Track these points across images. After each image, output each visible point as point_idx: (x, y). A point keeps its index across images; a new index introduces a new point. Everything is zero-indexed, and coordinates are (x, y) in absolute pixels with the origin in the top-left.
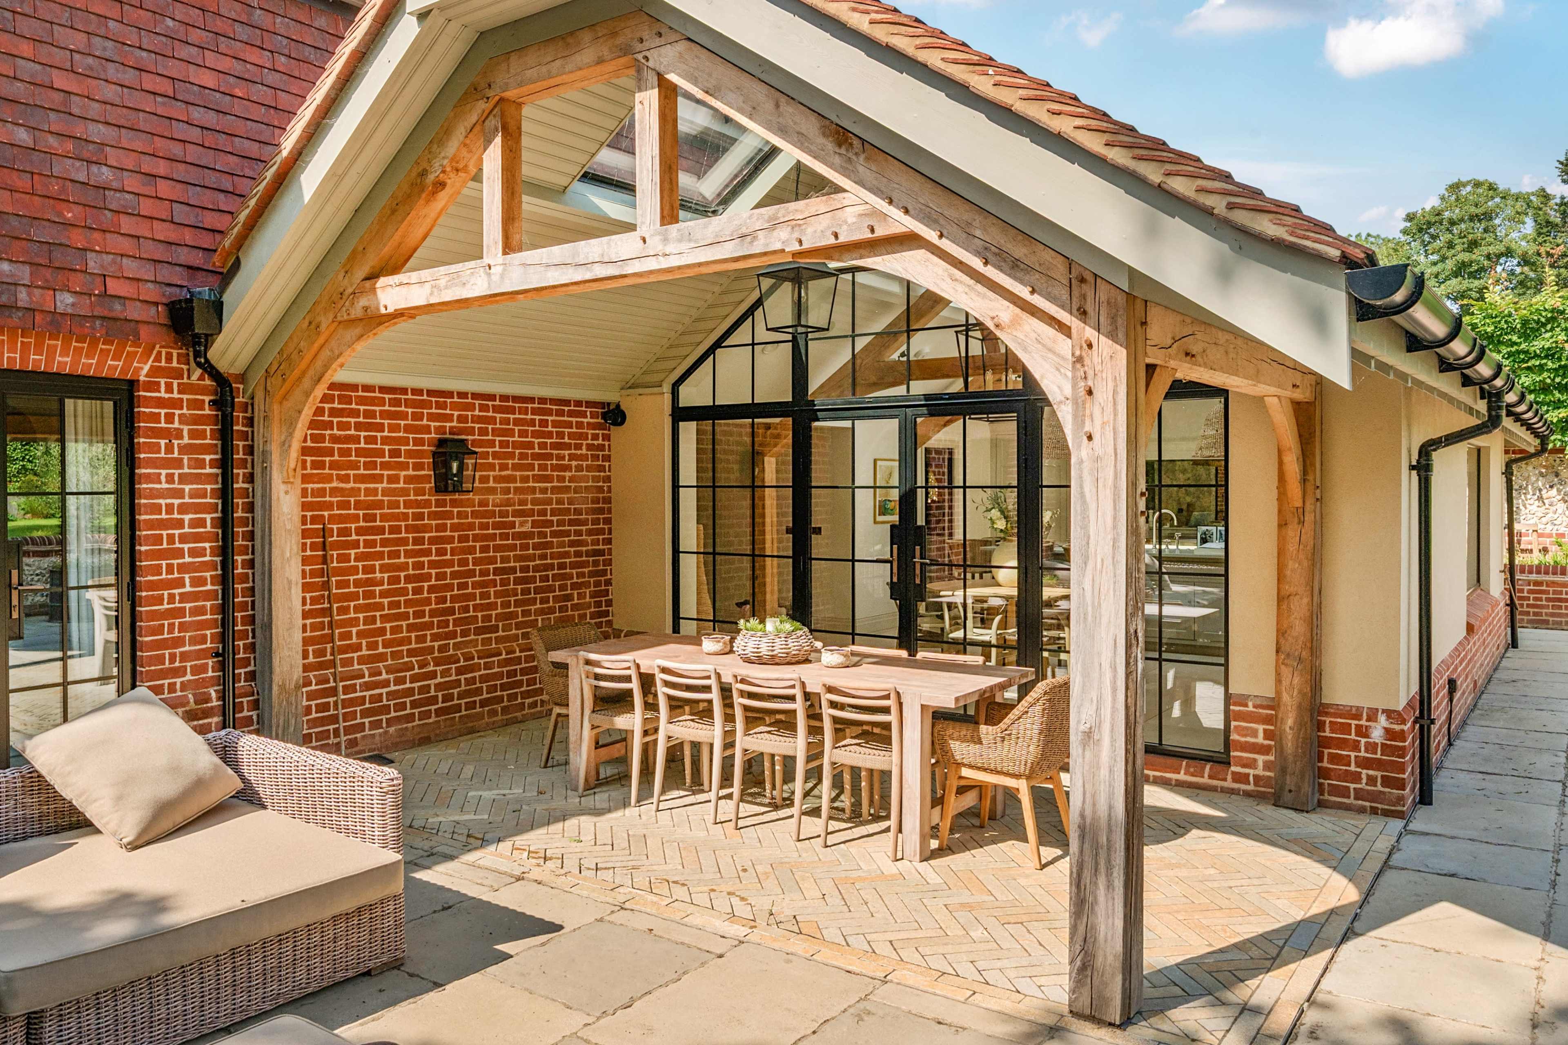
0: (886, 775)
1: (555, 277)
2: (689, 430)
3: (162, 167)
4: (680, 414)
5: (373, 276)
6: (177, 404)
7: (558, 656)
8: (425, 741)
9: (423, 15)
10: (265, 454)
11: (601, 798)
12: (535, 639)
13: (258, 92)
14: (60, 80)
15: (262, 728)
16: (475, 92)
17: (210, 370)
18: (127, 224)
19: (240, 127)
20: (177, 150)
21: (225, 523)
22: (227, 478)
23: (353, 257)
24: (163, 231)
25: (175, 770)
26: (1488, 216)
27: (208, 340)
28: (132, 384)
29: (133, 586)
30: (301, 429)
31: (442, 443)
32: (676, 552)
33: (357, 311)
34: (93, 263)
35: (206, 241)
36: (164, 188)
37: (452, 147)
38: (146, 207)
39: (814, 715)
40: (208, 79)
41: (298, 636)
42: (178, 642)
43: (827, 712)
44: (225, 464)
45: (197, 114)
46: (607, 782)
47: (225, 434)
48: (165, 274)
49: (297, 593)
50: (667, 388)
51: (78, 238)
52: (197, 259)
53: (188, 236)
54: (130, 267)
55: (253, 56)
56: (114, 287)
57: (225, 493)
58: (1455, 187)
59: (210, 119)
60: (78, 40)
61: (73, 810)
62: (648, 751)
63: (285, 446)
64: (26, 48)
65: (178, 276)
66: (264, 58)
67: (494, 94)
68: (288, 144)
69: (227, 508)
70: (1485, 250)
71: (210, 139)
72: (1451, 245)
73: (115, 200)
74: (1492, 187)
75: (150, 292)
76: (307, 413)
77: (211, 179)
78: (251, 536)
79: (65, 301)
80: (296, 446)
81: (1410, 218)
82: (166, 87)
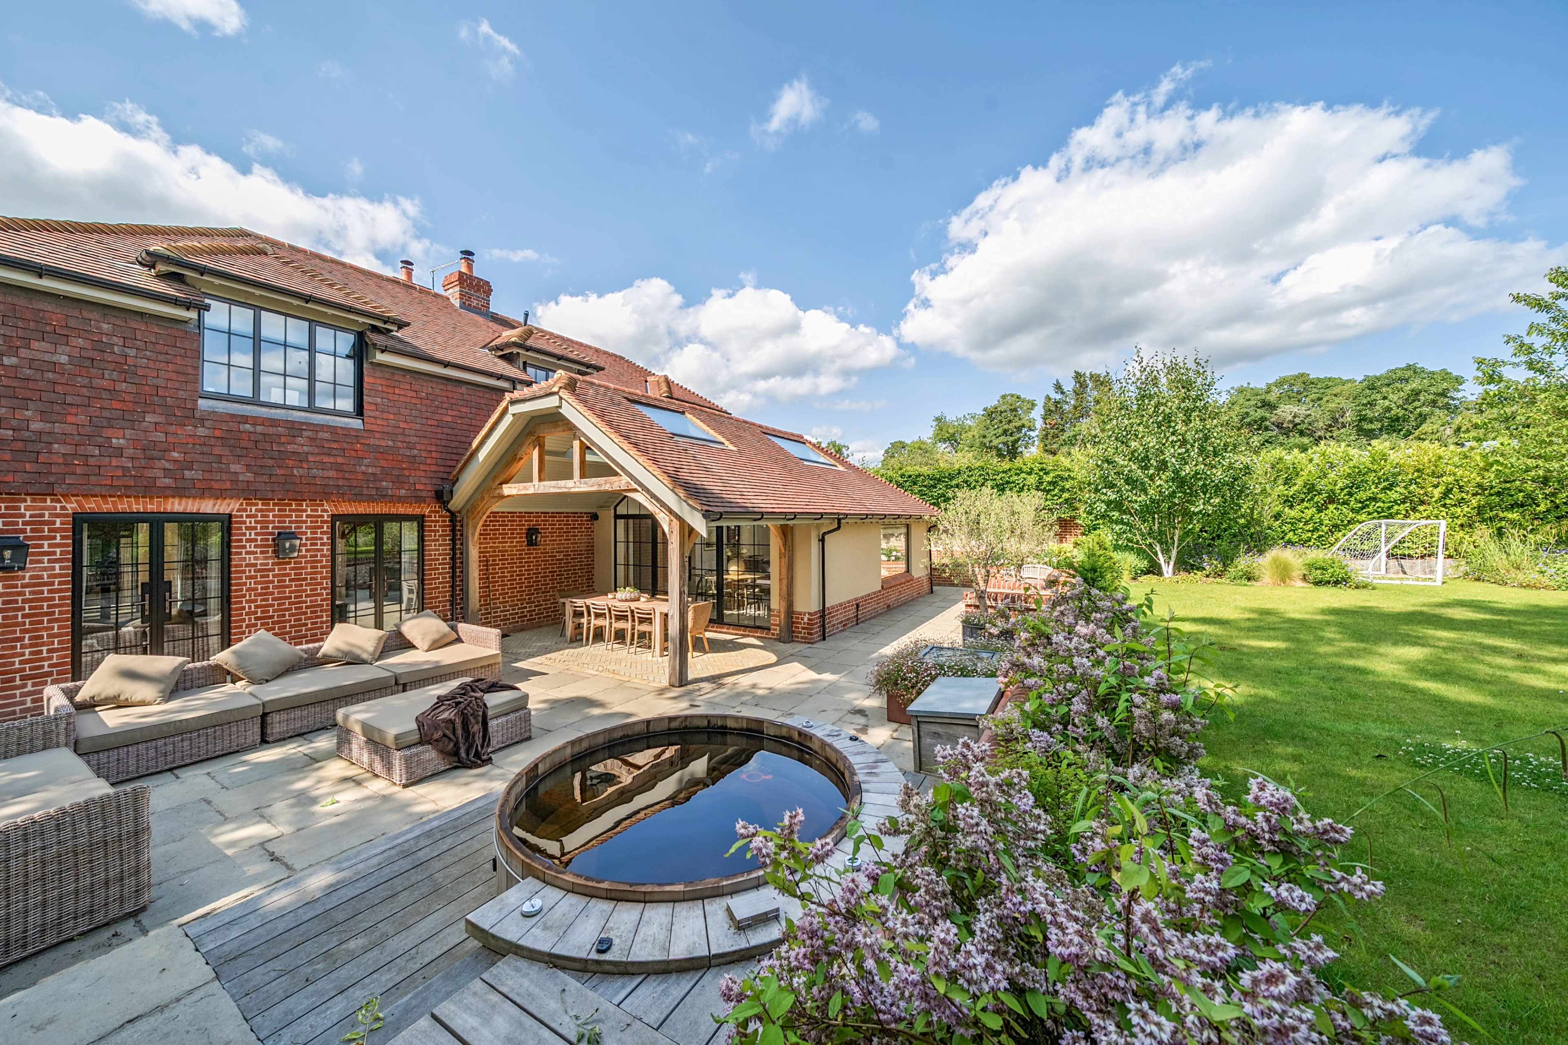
0: (650, 633)
1: (552, 490)
2: (621, 523)
3: (434, 448)
4: (617, 517)
5: (501, 484)
6: (438, 521)
7: (562, 600)
8: (522, 630)
9: (514, 415)
10: (467, 537)
11: (575, 644)
12: (557, 596)
13: (465, 421)
14: (402, 425)
15: (465, 619)
16: (531, 433)
17: (448, 510)
18: (422, 467)
19: (459, 433)
20: (439, 442)
21: (453, 558)
22: (454, 544)
23: (495, 478)
24: (433, 468)
25: (438, 632)
26: (1015, 410)
27: (448, 502)
28: (424, 516)
29: (423, 580)
30: (479, 527)
31: (529, 529)
32: (616, 564)
33: (496, 494)
34: (411, 481)
35: (448, 470)
36: (434, 455)
37: (524, 449)
38: (429, 461)
39: (633, 616)
40: (449, 419)
41: (477, 595)
42: (437, 597)
43: (636, 615)
44: (453, 540)
45: (445, 430)
46: (577, 640)
47: (453, 530)
48: (434, 481)
49: (477, 581)
50: (612, 508)
51: (407, 473)
52: (445, 476)
53: (442, 469)
54: (423, 480)
55: (464, 410)
56: (418, 487)
57: (453, 549)
58: (1004, 397)
59: (450, 431)
60: (407, 412)
61: (409, 642)
62: (589, 629)
63: (473, 534)
64: (392, 417)
65: (439, 482)
66: (467, 410)
67: (536, 435)
68: (474, 445)
69: (454, 554)
70: (1014, 424)
71: (449, 437)
72: (1001, 422)
73: (418, 460)
74: (1018, 397)
75: (429, 488)
76: (481, 523)
77: (450, 450)
78: (462, 563)
79: (403, 492)
80: (477, 534)
81: (985, 410)
82: (435, 423)
